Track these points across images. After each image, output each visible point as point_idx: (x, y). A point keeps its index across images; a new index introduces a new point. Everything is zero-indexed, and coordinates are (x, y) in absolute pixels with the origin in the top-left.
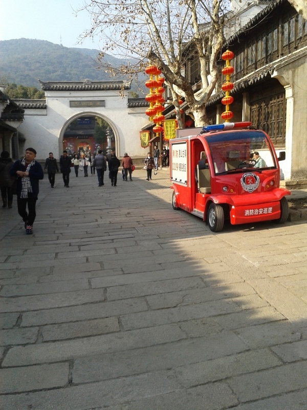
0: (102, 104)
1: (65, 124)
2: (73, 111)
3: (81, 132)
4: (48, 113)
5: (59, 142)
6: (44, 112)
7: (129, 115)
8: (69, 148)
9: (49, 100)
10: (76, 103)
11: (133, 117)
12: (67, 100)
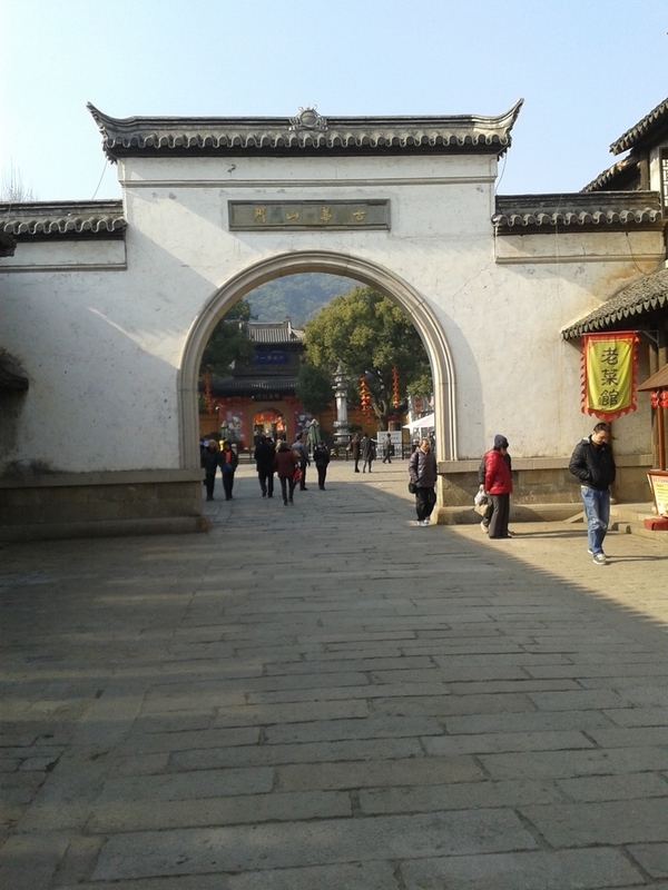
0: (374, 216)
1: (209, 307)
2: (245, 247)
3: (261, 384)
4: (132, 256)
5: (182, 391)
6: (111, 252)
7: (504, 271)
8: (231, 426)
9: (137, 201)
10: (259, 211)
11: (520, 278)
12: (218, 200)
